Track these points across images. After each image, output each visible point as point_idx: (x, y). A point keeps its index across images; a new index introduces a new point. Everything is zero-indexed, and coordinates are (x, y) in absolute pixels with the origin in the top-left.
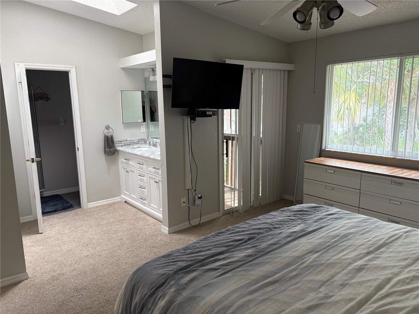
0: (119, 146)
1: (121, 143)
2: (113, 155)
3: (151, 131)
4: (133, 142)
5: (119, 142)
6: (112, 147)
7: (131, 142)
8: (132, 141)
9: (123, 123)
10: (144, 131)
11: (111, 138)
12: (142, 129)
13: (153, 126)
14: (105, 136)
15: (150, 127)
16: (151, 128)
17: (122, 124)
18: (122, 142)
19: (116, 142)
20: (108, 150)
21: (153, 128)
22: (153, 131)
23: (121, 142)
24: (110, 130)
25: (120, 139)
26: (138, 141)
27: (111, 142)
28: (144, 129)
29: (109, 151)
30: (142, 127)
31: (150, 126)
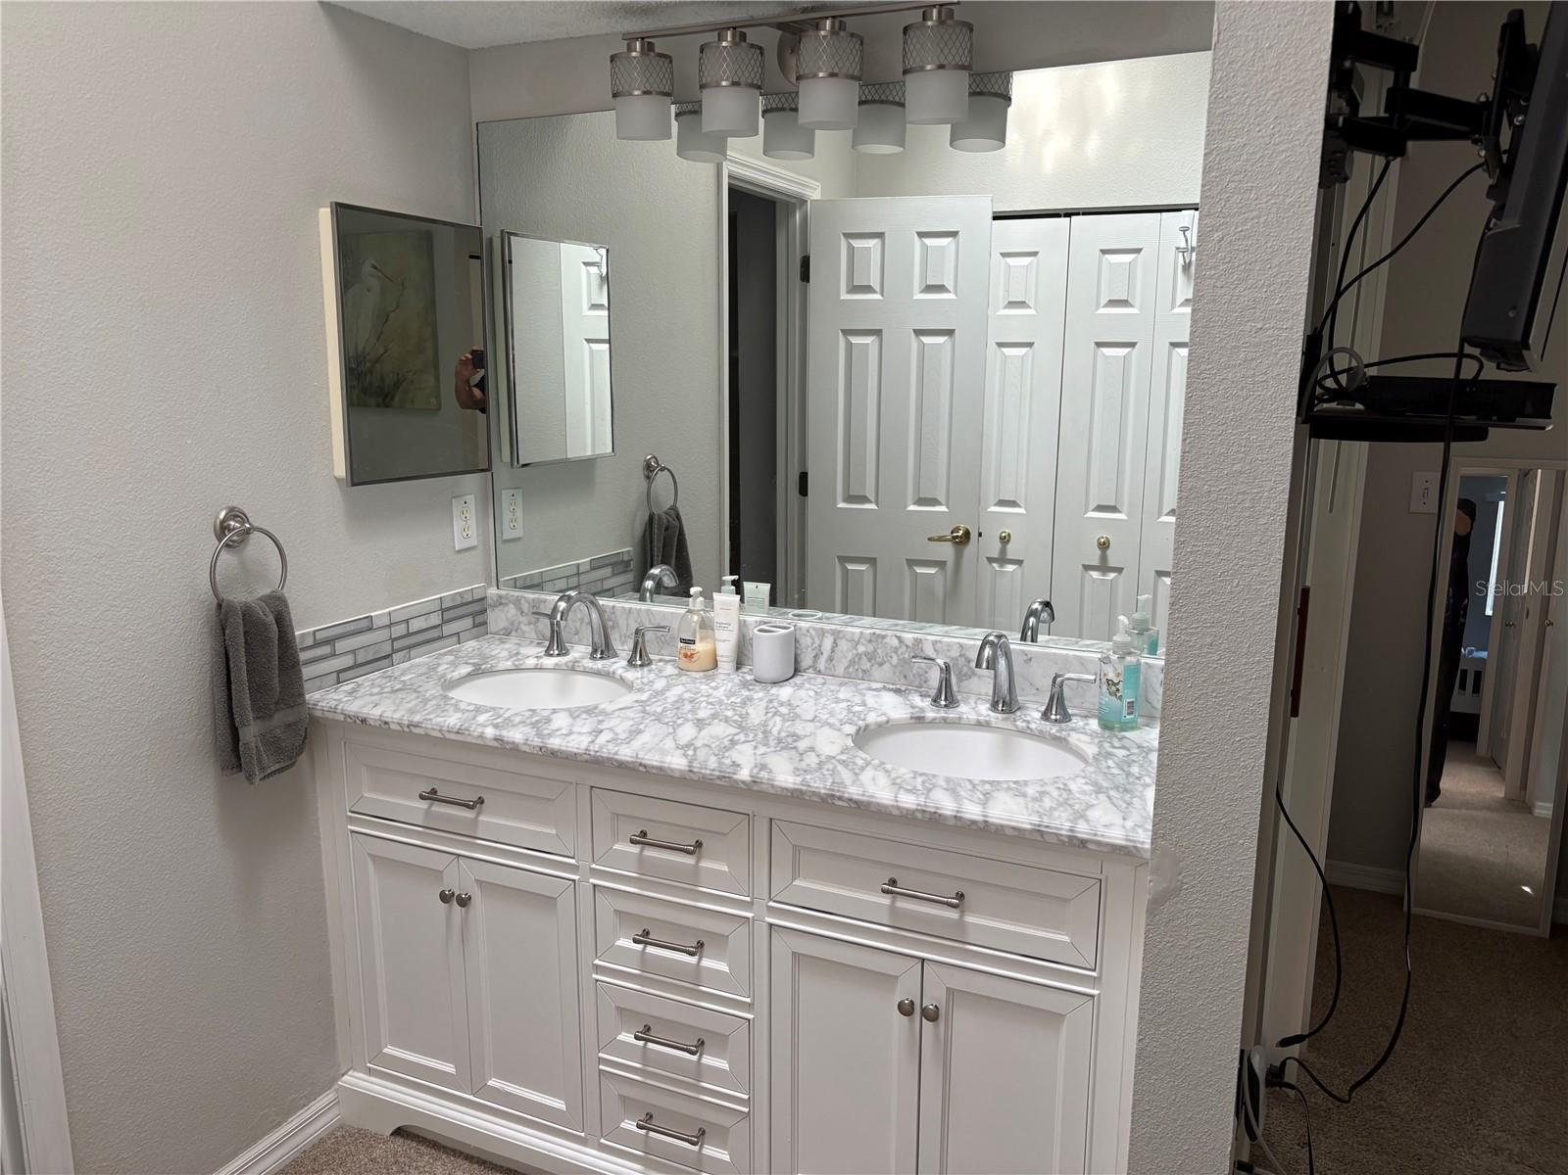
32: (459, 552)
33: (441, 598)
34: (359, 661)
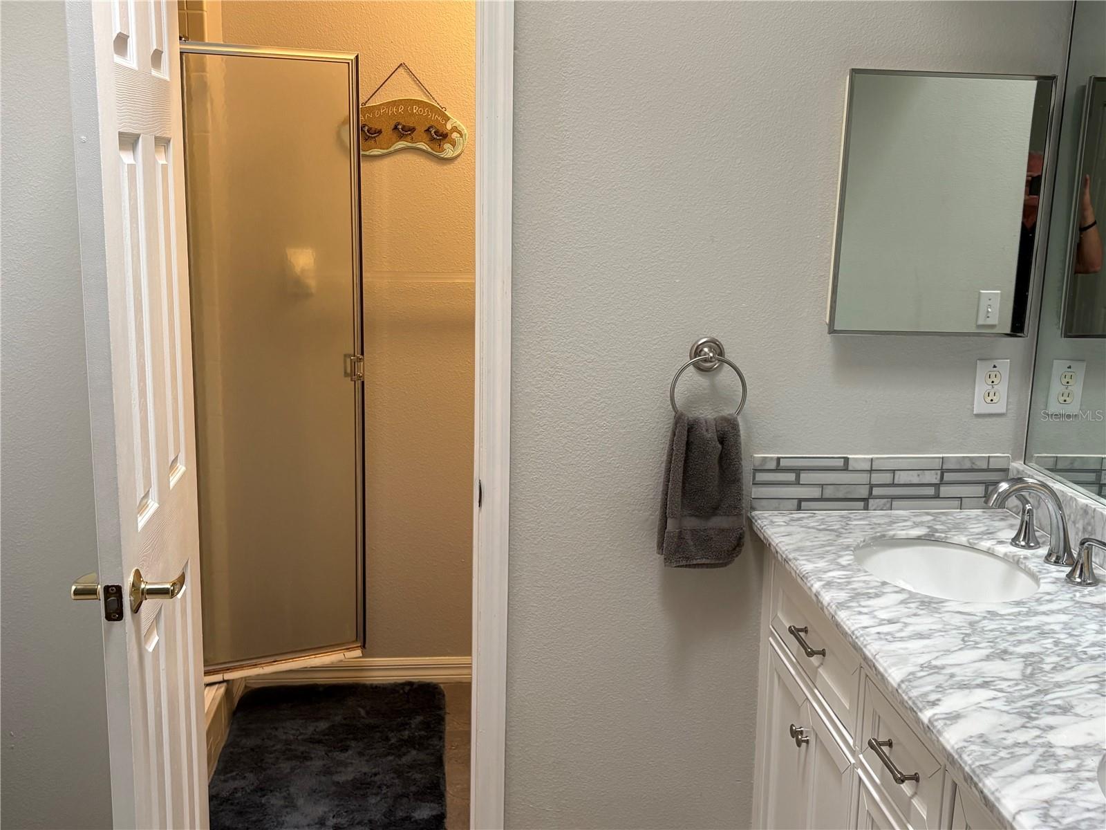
0: (777, 504)
1: (798, 483)
2: (724, 565)
3: (1054, 408)
4: (893, 485)
5: (778, 469)
6: (714, 510)
7: (877, 478)
8: (887, 478)
9: (832, 330)
10: (1000, 408)
11: (722, 440)
12: (981, 388)
13: (1080, 370)
14: (678, 418)
15: (1050, 378)
16: (1056, 388)
17: (828, 338)
18: (804, 477)
19: (756, 470)
20: (691, 523)
21: (1077, 388)
22: (1073, 408)
23: (797, 471)
24: (726, 376)
25: (790, 454)
26: (933, 478)
27: (715, 471)
28: (1002, 388)
29: (694, 532)
30: (982, 369)
31: (1059, 367)
32: (978, 416)
33: (943, 458)
34: (826, 495)
